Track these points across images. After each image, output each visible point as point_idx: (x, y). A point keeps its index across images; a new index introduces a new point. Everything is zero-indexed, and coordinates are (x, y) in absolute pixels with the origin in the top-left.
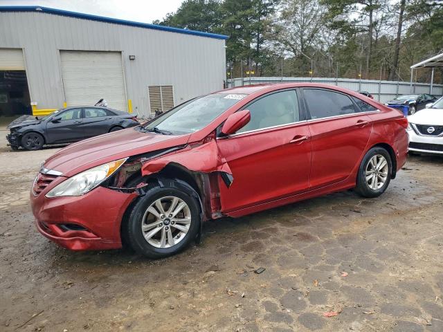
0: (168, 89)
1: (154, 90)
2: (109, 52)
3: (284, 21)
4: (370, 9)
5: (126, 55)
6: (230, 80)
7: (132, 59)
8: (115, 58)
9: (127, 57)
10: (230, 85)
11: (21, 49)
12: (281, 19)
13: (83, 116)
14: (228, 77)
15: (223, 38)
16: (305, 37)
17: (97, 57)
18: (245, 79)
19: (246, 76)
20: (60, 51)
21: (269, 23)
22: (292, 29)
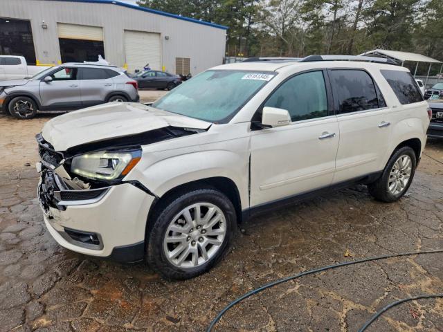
0: (188, 60)
1: (179, 60)
2: (154, 33)
3: (272, 8)
4: (335, 8)
5: (163, 35)
6: (227, 58)
7: (167, 38)
8: (156, 37)
9: (164, 37)
10: (227, 62)
11: (102, 28)
12: (269, 6)
13: (156, 75)
14: (226, 55)
15: (224, 29)
16: (286, 23)
17: (146, 36)
18: (237, 58)
19: (237, 56)
20: (125, 30)
21: (260, 8)
22: (277, 15)
